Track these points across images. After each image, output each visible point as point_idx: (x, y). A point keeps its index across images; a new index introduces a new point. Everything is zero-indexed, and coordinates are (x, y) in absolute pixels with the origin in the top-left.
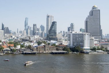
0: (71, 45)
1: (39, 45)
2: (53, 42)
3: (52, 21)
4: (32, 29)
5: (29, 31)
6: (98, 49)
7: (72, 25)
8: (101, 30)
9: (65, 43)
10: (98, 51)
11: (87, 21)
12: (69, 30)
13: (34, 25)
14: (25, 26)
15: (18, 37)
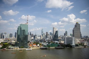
2: (56, 42)
4: (46, 34)
5: (44, 35)
7: (66, 32)
10: (79, 46)
11: (74, 30)
12: (65, 35)
13: (47, 33)
14: (42, 33)
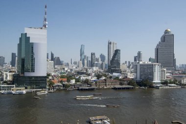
0: (138, 79)
1: (98, 79)
2: (115, 74)
3: (115, 49)
4: (90, 59)
5: (86, 61)
6: (170, 83)
7: (139, 54)
8: (175, 60)
9: (131, 76)
10: (170, 85)
11: (158, 49)
12: (135, 60)
13: (93, 54)
14: (81, 55)
15: (71, 70)
